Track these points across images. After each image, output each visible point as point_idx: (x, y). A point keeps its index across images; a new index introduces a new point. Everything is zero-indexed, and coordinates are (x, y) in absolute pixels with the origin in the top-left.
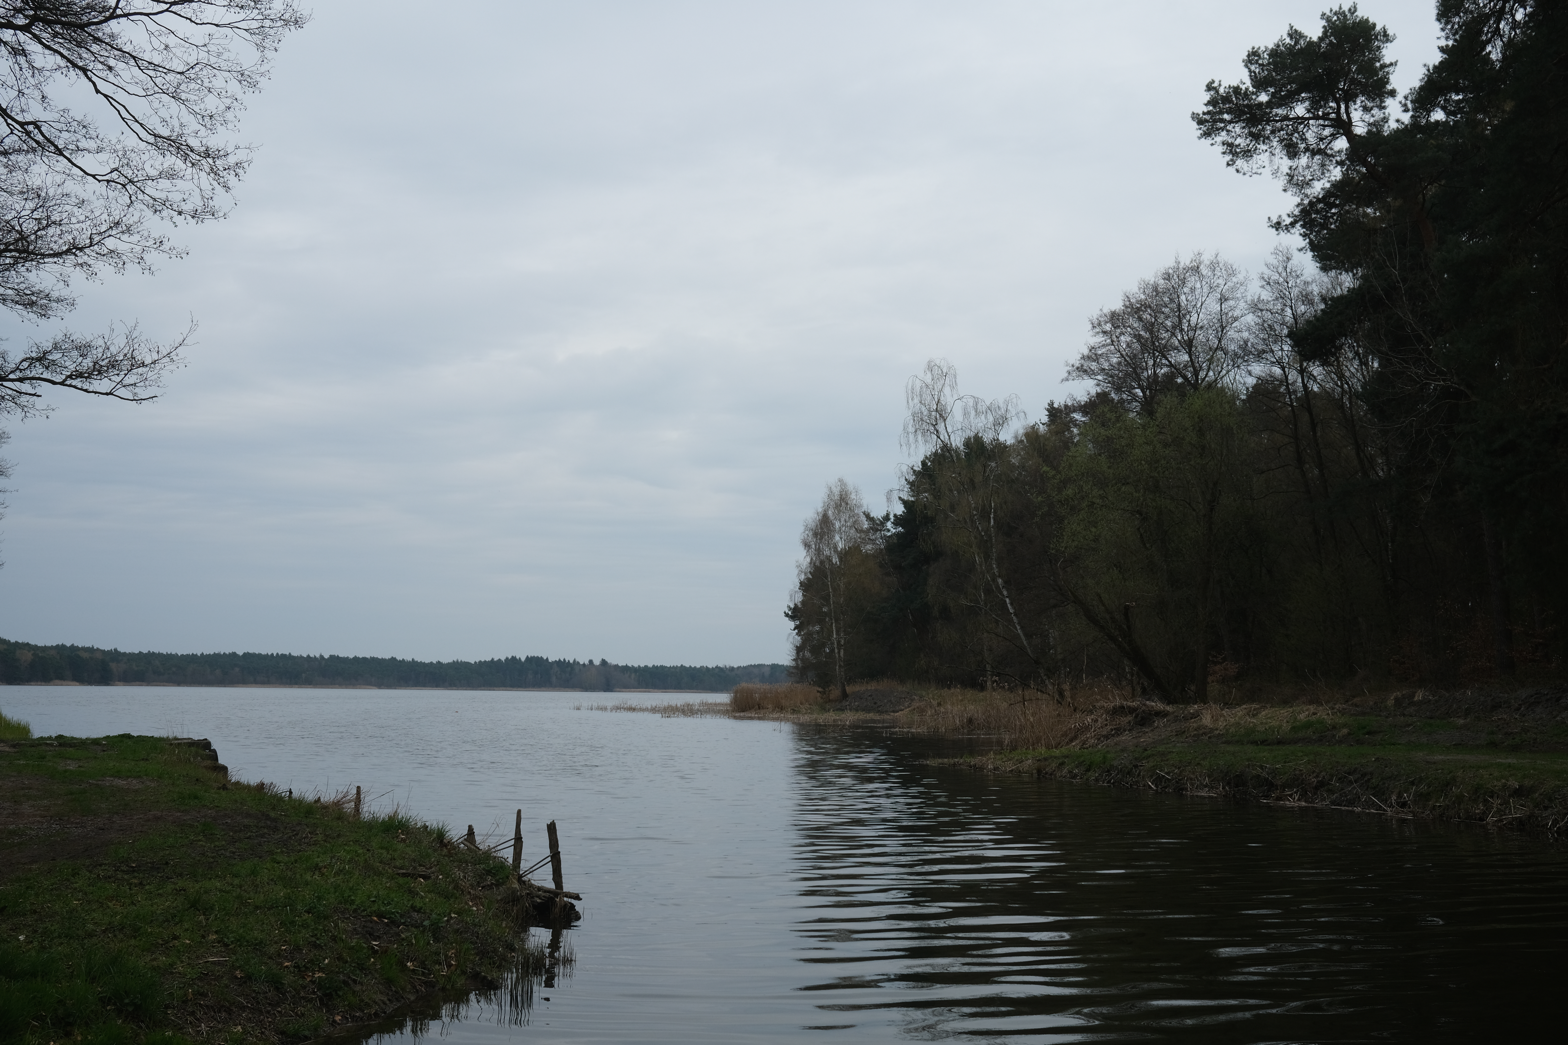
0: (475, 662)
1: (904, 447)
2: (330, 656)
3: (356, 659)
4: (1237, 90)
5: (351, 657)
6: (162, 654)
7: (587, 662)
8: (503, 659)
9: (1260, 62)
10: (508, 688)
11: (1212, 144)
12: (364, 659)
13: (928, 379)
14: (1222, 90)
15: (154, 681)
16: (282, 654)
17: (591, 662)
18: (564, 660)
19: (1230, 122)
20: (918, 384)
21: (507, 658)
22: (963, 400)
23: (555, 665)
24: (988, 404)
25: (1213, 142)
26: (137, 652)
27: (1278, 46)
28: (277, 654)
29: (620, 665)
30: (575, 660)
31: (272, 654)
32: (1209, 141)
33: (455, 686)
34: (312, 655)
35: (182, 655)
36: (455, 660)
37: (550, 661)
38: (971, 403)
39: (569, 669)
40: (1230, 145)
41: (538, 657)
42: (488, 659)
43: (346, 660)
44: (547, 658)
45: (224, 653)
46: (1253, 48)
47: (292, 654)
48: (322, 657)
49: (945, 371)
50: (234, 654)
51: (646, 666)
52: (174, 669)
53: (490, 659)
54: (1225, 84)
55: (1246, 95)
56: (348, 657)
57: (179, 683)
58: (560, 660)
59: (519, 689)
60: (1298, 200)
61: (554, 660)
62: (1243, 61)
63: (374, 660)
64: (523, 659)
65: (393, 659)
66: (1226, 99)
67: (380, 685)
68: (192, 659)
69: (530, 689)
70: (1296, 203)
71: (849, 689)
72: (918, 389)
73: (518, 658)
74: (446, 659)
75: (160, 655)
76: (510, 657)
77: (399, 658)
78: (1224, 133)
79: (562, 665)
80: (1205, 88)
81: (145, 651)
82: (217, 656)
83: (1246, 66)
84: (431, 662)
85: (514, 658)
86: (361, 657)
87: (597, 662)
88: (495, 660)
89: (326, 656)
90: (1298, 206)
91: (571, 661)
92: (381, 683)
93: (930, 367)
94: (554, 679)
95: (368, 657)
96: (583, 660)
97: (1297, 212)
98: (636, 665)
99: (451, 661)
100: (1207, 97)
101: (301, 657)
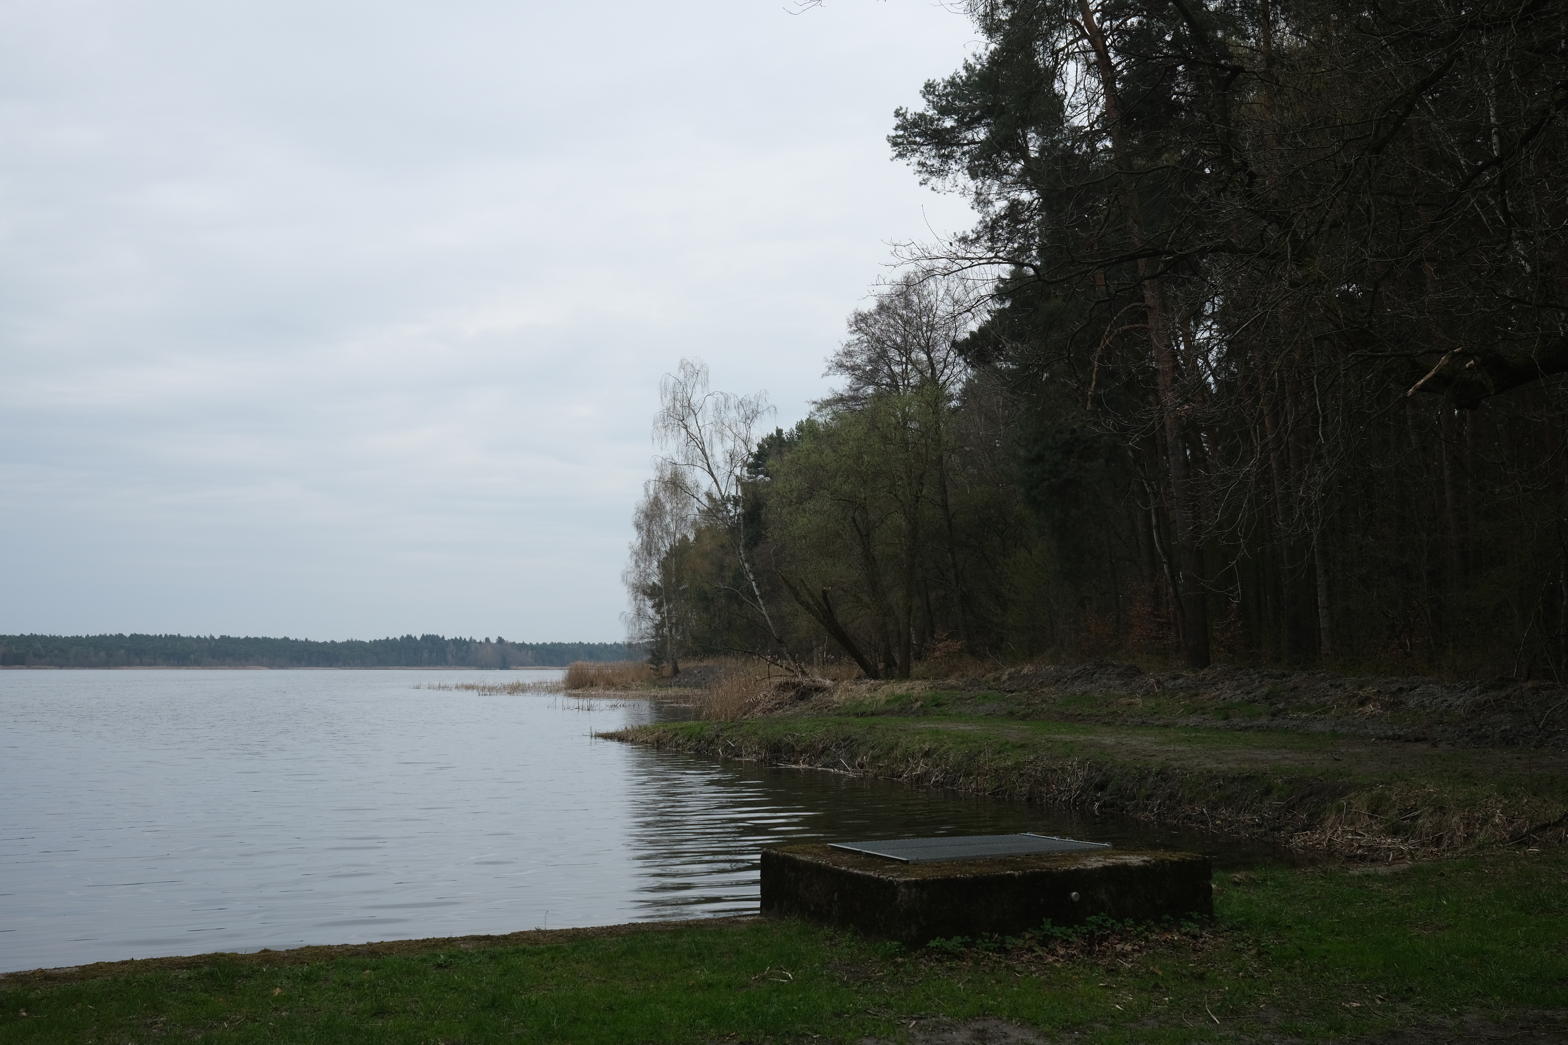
0: (370, 642)
1: (656, 441)
2: (221, 636)
3: (247, 639)
4: (922, 116)
5: (242, 637)
6: (45, 636)
7: (483, 640)
8: (398, 638)
9: (937, 93)
10: (403, 667)
11: (908, 165)
12: (256, 639)
13: (681, 377)
14: (908, 116)
15: (34, 665)
16: (170, 636)
17: (487, 639)
18: (461, 638)
19: (922, 145)
20: (671, 381)
21: (402, 637)
22: (714, 396)
23: (451, 643)
24: (740, 399)
25: (908, 162)
26: (18, 635)
27: (954, 78)
28: (166, 635)
29: (517, 643)
30: (471, 638)
31: (161, 635)
32: (905, 161)
33: (349, 666)
34: (202, 636)
35: (66, 638)
36: (350, 639)
37: (446, 639)
38: (721, 398)
39: (466, 647)
40: (923, 165)
41: (433, 636)
42: (383, 638)
43: (237, 640)
44: (443, 637)
45: (111, 635)
46: (929, 81)
47: (181, 635)
48: (212, 637)
49: (697, 368)
50: (121, 636)
51: (544, 644)
52: (56, 652)
53: (385, 638)
54: (911, 111)
55: (932, 120)
56: (239, 638)
57: (61, 666)
58: (456, 638)
59: (414, 668)
60: (979, 217)
61: (450, 639)
62: (921, 92)
63: (266, 640)
64: (419, 638)
65: (286, 639)
66: (915, 124)
67: (271, 665)
68: (76, 641)
69: (426, 668)
70: (979, 221)
71: (681, 666)
72: (671, 385)
73: (413, 636)
74: (340, 639)
75: (43, 637)
76: (405, 636)
77: (292, 638)
78: (918, 154)
79: (458, 643)
80: (894, 114)
81: (27, 634)
82: (103, 638)
83: (924, 96)
84: (325, 642)
85: (409, 637)
86: (252, 637)
87: (494, 640)
88: (390, 639)
89: (217, 637)
90: (981, 222)
91: (468, 640)
92: (273, 664)
93: (682, 366)
94: (450, 657)
95: (260, 637)
96: (480, 638)
97: (980, 228)
98: (534, 643)
99: (345, 640)
100: (898, 121)
101: (191, 638)
